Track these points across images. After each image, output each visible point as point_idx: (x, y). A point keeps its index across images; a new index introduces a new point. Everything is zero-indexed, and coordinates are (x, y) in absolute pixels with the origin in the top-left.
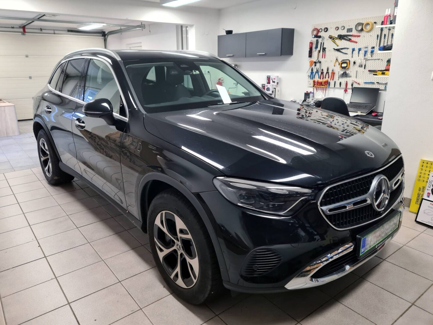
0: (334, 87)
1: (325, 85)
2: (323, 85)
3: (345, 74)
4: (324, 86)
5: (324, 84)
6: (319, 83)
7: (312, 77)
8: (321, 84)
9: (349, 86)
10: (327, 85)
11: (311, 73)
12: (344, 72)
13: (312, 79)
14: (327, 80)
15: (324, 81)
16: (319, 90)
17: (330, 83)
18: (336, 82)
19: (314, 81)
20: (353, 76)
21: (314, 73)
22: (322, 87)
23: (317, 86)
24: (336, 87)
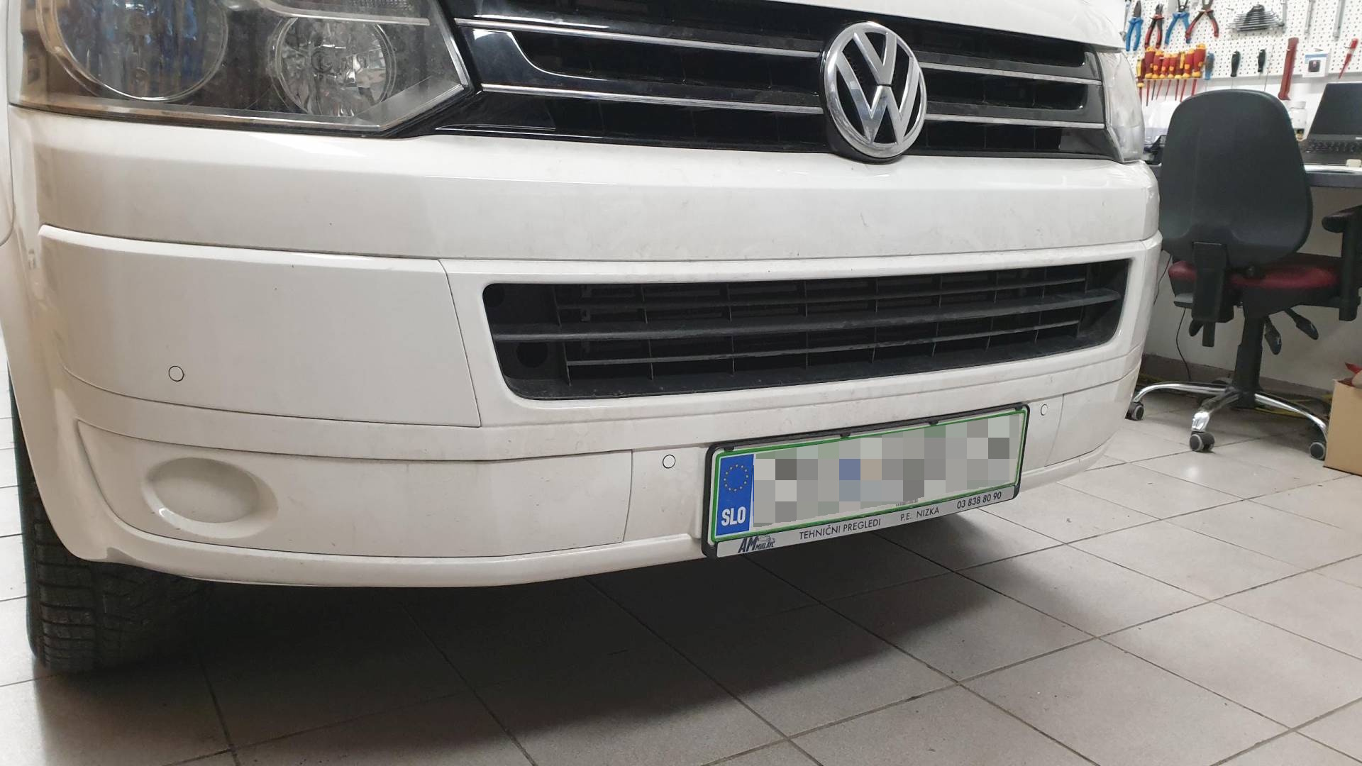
0: (1234, 74)
1: (1190, 72)
2: (1182, 72)
3: (1256, 16)
4: (1185, 75)
5: (1187, 67)
6: (1164, 63)
7: (1132, 44)
8: (1171, 69)
9: (1301, 68)
10: (1199, 69)
11: (1133, 24)
12: (1253, 10)
13: (1135, 49)
14: (1201, 48)
15: (1191, 52)
16: (1161, 97)
17: (1212, 58)
18: (1241, 53)
19: (1142, 56)
20: (1320, 21)
21: (1143, 26)
22: (1178, 80)
23: (1155, 76)
24: (1238, 75)
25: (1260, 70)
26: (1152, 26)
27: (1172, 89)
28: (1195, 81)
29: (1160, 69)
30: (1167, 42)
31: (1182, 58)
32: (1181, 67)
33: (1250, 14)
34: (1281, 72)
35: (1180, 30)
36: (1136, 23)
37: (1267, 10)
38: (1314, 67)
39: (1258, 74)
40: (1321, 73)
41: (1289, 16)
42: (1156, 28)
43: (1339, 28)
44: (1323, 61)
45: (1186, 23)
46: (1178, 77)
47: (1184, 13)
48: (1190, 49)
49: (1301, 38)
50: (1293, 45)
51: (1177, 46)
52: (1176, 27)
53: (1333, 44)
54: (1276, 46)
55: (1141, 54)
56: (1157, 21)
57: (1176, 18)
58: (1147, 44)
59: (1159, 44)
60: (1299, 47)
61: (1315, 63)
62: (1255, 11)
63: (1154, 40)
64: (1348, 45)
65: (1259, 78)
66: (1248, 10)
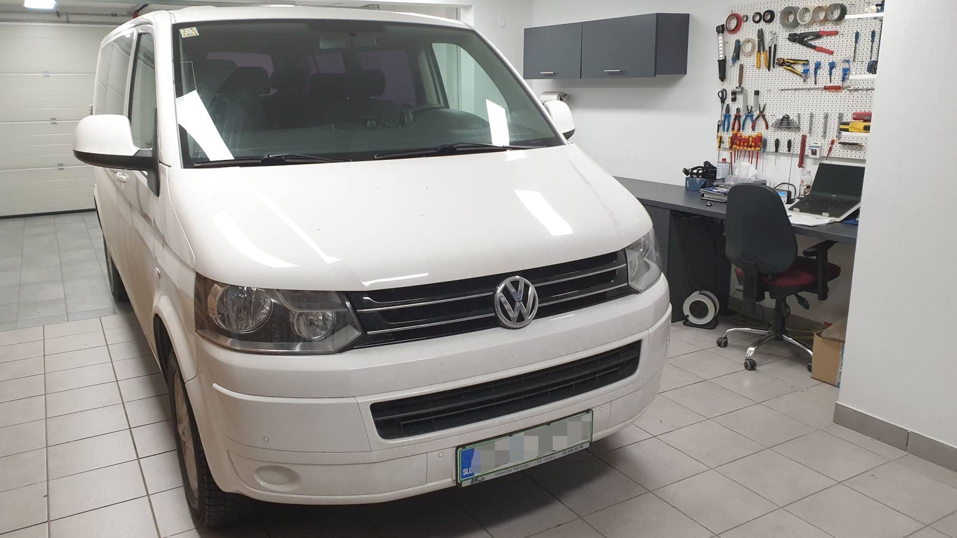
1: (755, 147)
2: (751, 147)
3: (785, 121)
4: (753, 149)
5: (753, 144)
6: (742, 140)
7: (726, 127)
8: (746, 144)
9: (808, 152)
10: (759, 146)
11: (725, 117)
12: (784, 117)
13: (727, 131)
14: (759, 135)
15: (754, 136)
16: (742, 158)
17: (766, 140)
18: (780, 139)
19: (731, 135)
20: (816, 127)
21: (731, 118)
22: (749, 151)
23: (738, 147)
24: (779, 152)
25: (789, 150)
26: (735, 119)
27: (747, 154)
28: (758, 153)
29: (740, 143)
30: (743, 129)
31: (751, 139)
32: (750, 144)
33: (782, 120)
34: (799, 153)
35: (749, 124)
36: (727, 115)
37: (791, 118)
38: (814, 153)
39: (788, 152)
40: (818, 156)
41: (802, 122)
42: (737, 122)
43: (825, 132)
44: (818, 149)
45: (752, 120)
46: (749, 149)
47: (750, 115)
48: (754, 134)
49: (808, 135)
50: (804, 138)
51: (747, 132)
52: (747, 121)
53: (823, 141)
54: (796, 138)
55: (731, 134)
56: (738, 117)
57: (747, 117)
58: (733, 129)
59: (739, 129)
60: (807, 140)
61: (814, 150)
62: (785, 118)
63: (736, 128)
64: (830, 143)
65: (789, 154)
66: (781, 117)
